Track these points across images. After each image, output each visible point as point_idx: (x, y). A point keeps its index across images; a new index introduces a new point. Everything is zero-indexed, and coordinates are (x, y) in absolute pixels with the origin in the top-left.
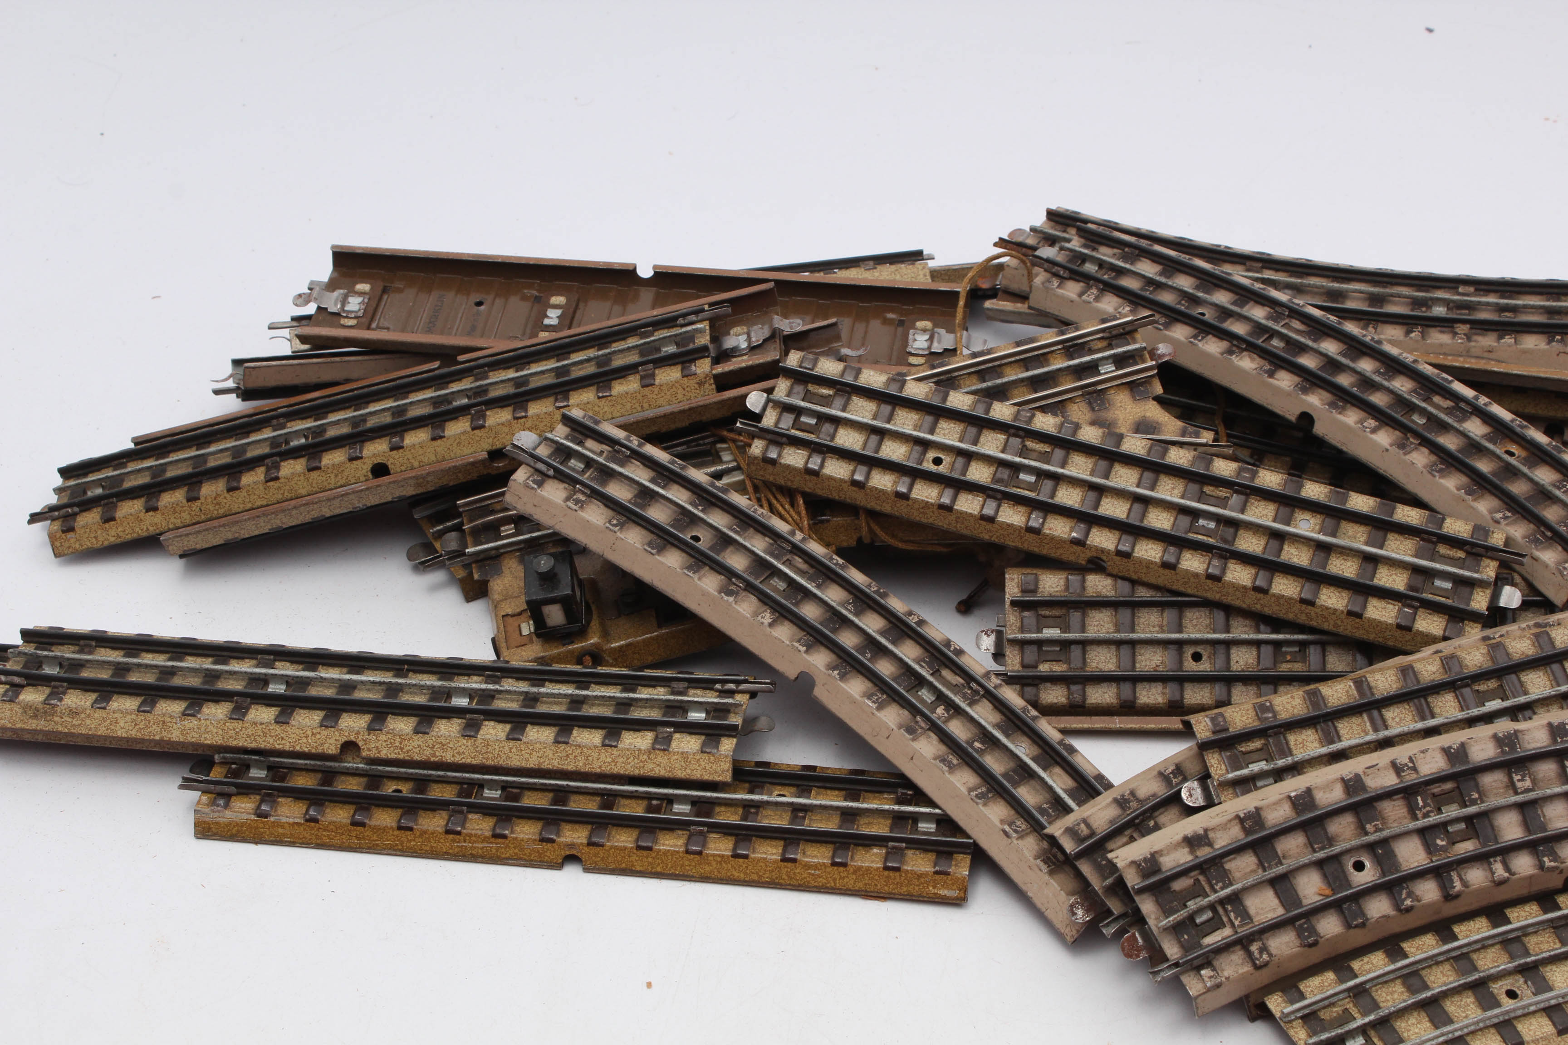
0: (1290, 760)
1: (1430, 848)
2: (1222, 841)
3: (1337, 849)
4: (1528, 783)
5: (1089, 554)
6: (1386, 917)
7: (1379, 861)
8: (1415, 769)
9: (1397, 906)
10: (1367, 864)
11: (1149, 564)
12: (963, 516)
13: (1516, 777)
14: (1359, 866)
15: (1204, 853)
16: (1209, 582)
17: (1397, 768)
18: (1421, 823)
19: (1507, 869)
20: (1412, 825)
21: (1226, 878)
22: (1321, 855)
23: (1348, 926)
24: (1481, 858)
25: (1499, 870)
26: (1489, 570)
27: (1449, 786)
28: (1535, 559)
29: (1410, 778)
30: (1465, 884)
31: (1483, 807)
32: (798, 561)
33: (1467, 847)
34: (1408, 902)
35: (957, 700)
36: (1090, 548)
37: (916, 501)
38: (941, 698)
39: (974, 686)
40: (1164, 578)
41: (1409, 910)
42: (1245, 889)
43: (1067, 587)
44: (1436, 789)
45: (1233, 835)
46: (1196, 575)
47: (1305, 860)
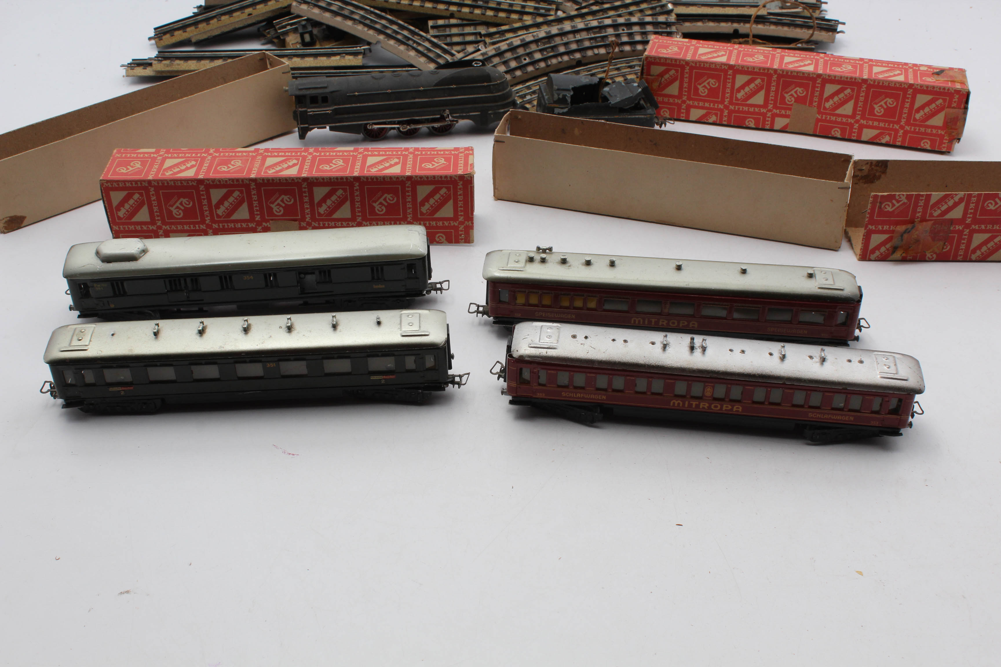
0: (506, 38)
1: (542, 55)
2: (491, 54)
3: (519, 55)
4: (566, 39)
5: (450, 13)
6: (532, 71)
7: (530, 58)
8: (538, 36)
9: (535, 68)
10: (527, 59)
11: (466, 13)
12: (416, 6)
13: (563, 38)
14: (525, 59)
15: (486, 56)
16: (482, 16)
17: (533, 36)
18: (540, 48)
19: (562, 59)
20: (538, 49)
21: (492, 62)
22: (515, 56)
23: (523, 73)
24: (555, 56)
25: (560, 59)
26: (554, 7)
27: (546, 40)
28: (565, 6)
29: (536, 38)
30: (551, 62)
31: (555, 44)
32: (373, 15)
33: (551, 54)
34: (537, 67)
35: (419, 41)
36: (450, 11)
37: (402, 4)
38: (415, 42)
39: (423, 38)
40: (470, 17)
41: (538, 69)
42: (497, 64)
43: (445, 22)
44: (544, 41)
45: (494, 52)
46: (478, 14)
47: (512, 57)
